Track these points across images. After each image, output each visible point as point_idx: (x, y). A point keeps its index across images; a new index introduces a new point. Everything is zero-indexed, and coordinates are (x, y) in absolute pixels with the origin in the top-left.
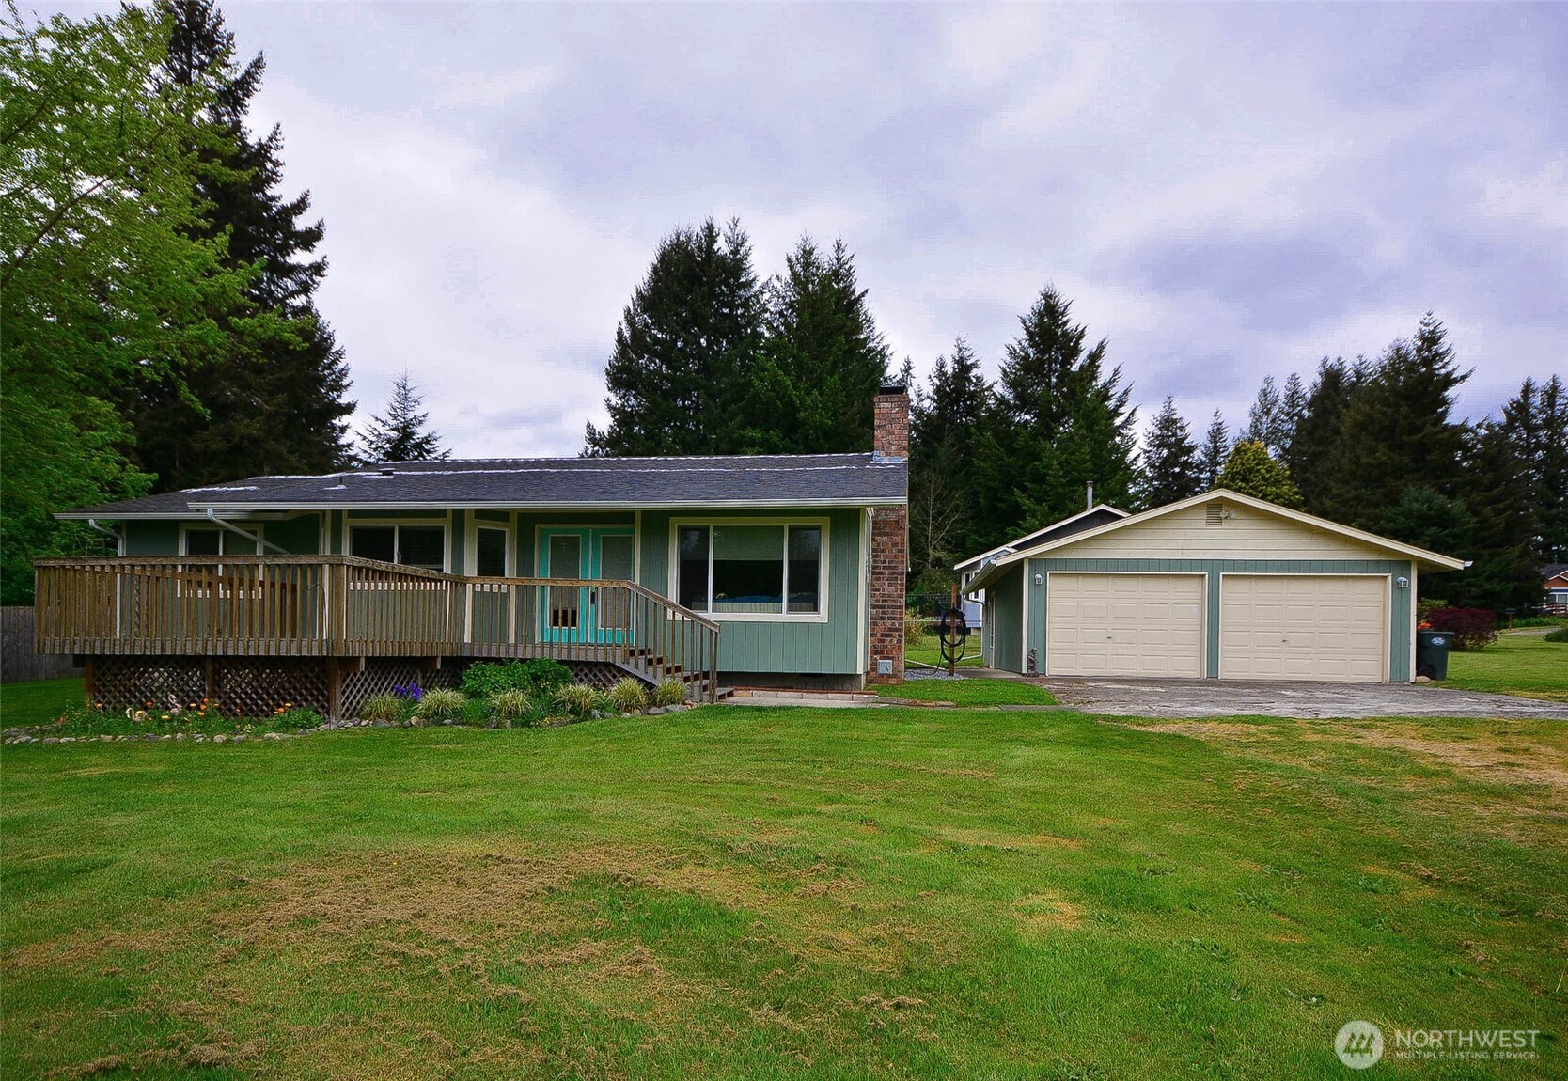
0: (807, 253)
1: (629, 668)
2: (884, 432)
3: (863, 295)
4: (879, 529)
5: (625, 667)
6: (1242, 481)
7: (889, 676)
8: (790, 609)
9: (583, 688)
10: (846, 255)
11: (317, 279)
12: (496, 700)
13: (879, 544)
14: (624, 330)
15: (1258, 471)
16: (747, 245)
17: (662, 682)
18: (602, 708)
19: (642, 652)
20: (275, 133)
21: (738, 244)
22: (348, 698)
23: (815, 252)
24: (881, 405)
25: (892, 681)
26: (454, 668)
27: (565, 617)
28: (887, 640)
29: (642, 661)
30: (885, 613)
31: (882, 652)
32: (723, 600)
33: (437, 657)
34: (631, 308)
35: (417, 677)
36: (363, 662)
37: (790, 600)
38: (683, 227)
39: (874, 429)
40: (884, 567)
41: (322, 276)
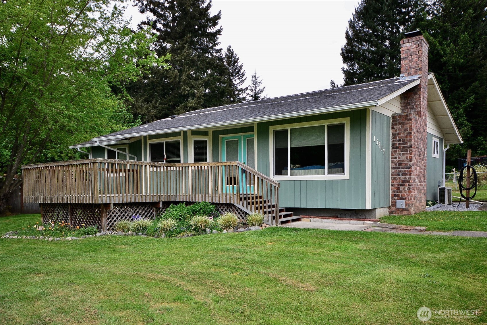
1: (241, 207)
2: (406, 61)
4: (396, 121)
5: (238, 206)
7: (403, 209)
8: (329, 172)
13: (396, 131)
14: (349, 32)
17: (252, 214)
18: (211, 228)
22: (111, 221)
24: (405, 45)
25: (405, 212)
28: (402, 188)
30: (400, 171)
31: (398, 195)
32: (297, 168)
33: (160, 202)
34: (352, 20)
35: (153, 211)
36: (112, 205)
37: (329, 167)
39: (400, 61)
40: (399, 144)
41: (220, 35)
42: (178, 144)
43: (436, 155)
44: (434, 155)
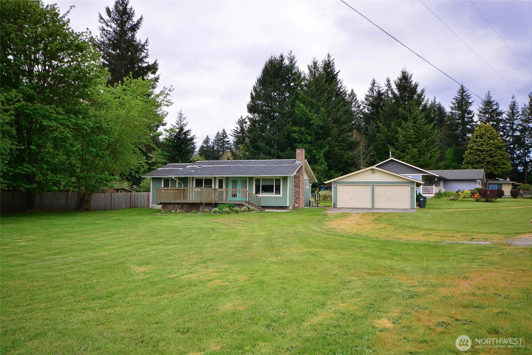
0: (315, 64)
1: (246, 205)
2: (298, 157)
3: (338, 73)
6: (480, 138)
8: (275, 194)
9: (238, 208)
10: (331, 59)
11: (156, 83)
12: (224, 210)
13: (295, 180)
15: (486, 134)
16: (295, 60)
17: (251, 207)
18: (241, 211)
19: (248, 202)
20: (146, 41)
21: (292, 60)
23: (318, 63)
25: (298, 208)
26: (216, 205)
27: (234, 195)
28: (297, 200)
29: (248, 204)
30: (296, 194)
31: (296, 202)
32: (263, 192)
33: (213, 203)
34: (255, 85)
35: (211, 206)
36: (204, 204)
37: (275, 192)
38: (273, 55)
40: (296, 185)
41: (157, 82)
42: (211, 180)
43: (307, 187)
44: (306, 187)
